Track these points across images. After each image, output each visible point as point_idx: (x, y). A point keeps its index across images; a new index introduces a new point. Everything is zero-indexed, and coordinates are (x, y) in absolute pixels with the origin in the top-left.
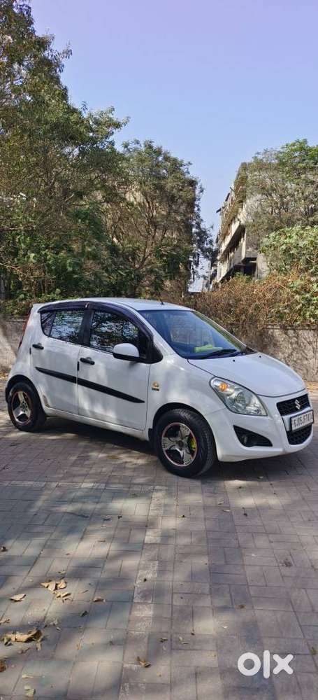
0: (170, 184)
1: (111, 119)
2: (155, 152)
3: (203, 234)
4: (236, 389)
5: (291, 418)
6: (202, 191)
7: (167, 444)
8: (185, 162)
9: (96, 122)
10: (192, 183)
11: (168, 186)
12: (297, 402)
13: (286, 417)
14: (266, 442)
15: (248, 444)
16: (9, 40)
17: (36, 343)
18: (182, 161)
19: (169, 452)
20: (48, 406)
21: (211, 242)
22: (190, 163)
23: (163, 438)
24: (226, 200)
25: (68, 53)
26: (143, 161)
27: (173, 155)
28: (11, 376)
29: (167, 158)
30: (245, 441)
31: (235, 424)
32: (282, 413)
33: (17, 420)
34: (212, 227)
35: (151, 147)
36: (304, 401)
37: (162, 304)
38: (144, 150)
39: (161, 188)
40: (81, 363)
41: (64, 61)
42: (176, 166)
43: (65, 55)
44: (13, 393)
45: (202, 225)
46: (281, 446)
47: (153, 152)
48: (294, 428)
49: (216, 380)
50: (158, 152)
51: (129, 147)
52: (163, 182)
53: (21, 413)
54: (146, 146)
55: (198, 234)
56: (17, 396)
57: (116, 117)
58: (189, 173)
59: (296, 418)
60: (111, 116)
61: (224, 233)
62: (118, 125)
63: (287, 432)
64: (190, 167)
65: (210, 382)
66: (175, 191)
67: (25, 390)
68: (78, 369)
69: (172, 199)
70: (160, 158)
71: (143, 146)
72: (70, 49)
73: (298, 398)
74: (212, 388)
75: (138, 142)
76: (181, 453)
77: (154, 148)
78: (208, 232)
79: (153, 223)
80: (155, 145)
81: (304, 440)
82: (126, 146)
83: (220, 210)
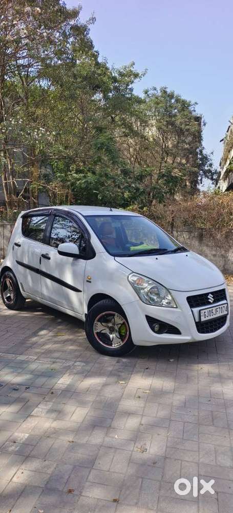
0: (179, 120)
1: (131, 71)
2: (169, 96)
3: (205, 159)
4: (149, 284)
5: (200, 311)
6: (205, 125)
7: (99, 327)
8: (192, 103)
9: (121, 74)
10: (198, 119)
11: (178, 122)
12: (210, 296)
13: (196, 310)
14: (175, 330)
15: (159, 332)
16: (38, 11)
17: (17, 242)
18: (190, 102)
19: (99, 334)
20: (24, 291)
21: (211, 165)
22: (196, 103)
23: (95, 322)
24: (227, 132)
25: (93, 20)
26: (158, 103)
27: (183, 98)
28: (2, 267)
29: (177, 101)
30: (156, 329)
31: (146, 314)
32: (192, 306)
33: (5, 300)
34: (212, 153)
35: (165, 92)
36: (220, 295)
37: (111, 210)
38: (160, 94)
39: (173, 124)
40: (42, 258)
41: (90, 26)
42: (185, 105)
43: (91, 22)
44: (4, 279)
45: (204, 152)
46: (190, 334)
47: (167, 95)
48: (203, 319)
49: (134, 275)
50: (171, 96)
51: (148, 93)
52: (173, 119)
53: (9, 295)
54: (161, 91)
55: (201, 159)
56: (6, 282)
57: (135, 69)
58: (195, 111)
59: (206, 311)
60: (132, 69)
61: (226, 158)
62: (136, 76)
63: (196, 323)
64: (197, 106)
65: (128, 277)
66: (183, 126)
67: (11, 278)
68: (40, 263)
69: (180, 132)
70: (173, 101)
71: (159, 92)
72: (94, 16)
73: (212, 293)
74: (129, 282)
75: (155, 89)
76: (111, 336)
77: (168, 93)
78: (209, 157)
79: (167, 152)
80: (169, 91)
81: (216, 330)
82: (146, 92)
83: (223, 140)
